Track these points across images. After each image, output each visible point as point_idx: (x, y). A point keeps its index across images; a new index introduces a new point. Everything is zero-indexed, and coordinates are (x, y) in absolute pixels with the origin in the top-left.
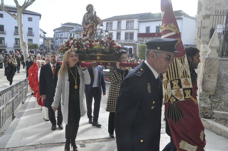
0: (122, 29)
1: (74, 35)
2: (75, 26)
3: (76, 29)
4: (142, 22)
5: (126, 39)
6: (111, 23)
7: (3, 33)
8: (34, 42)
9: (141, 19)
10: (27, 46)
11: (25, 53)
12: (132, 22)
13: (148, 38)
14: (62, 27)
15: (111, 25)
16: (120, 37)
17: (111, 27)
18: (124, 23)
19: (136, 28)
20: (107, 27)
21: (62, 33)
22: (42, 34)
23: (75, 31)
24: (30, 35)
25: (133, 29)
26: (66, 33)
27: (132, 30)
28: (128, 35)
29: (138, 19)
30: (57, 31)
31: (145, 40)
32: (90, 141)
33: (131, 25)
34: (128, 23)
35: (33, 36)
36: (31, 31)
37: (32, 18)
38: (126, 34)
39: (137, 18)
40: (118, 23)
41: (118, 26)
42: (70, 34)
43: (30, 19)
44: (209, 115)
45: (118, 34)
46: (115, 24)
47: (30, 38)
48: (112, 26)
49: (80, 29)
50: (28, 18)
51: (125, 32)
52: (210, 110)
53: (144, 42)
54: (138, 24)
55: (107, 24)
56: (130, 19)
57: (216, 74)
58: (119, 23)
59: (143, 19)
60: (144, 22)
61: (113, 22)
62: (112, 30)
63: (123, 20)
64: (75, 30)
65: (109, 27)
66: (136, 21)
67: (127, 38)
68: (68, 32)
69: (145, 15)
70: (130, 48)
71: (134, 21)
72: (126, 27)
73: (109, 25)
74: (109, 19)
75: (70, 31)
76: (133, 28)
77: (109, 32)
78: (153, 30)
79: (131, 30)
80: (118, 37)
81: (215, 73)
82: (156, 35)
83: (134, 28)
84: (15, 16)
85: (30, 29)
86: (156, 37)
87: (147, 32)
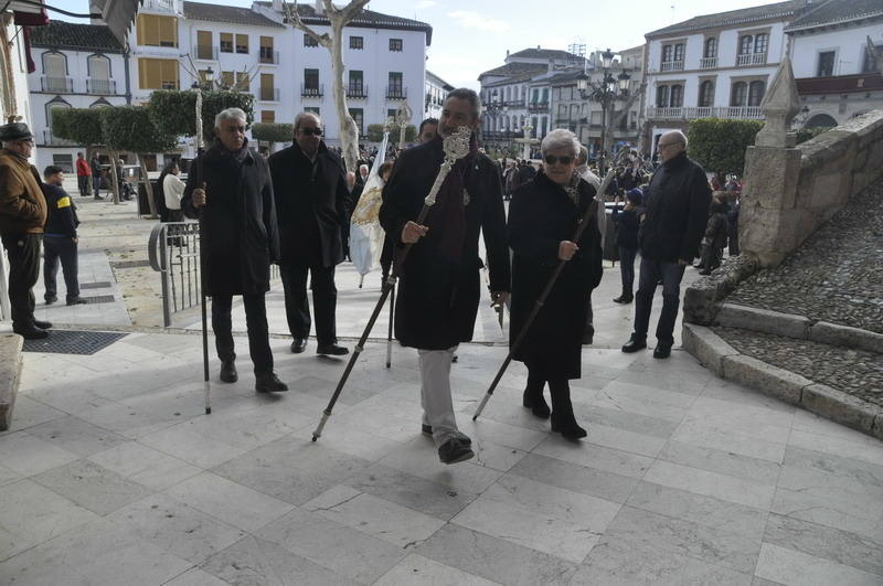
0: (721, 64)
1: (546, 92)
2: (551, 61)
3: (554, 69)
4: (802, 33)
5: (734, 102)
6: (681, 45)
7: (315, 96)
9: (797, 24)
11: (349, 151)
12: (760, 38)
13: (823, 98)
14: (509, 65)
15: (679, 53)
16: (711, 96)
17: (678, 58)
18: (728, 43)
19: (777, 61)
20: (664, 59)
22: (440, 93)
23: (551, 80)
24: (395, 98)
25: (766, 66)
26: (520, 86)
27: (761, 66)
28: (743, 89)
29: (787, 23)
30: (490, 80)
33: (759, 50)
35: (404, 98)
36: (398, 82)
37: (401, 41)
38: (737, 85)
39: (783, 19)
40: (707, 43)
41: (706, 55)
42: (532, 89)
43: (396, 45)
44: (707, 318)
45: (707, 88)
46: (695, 46)
47: (395, 105)
48: (682, 57)
49: (571, 72)
50: (391, 40)
51: (732, 78)
52: (710, 299)
54: (786, 41)
55: (665, 48)
56: (749, 25)
57: (775, 199)
58: (711, 43)
59: (809, 20)
60: (812, 31)
61: (688, 42)
62: (684, 72)
63: (725, 29)
64: (550, 74)
65: (672, 58)
66: (777, 32)
67: (738, 100)
68: (527, 85)
69: (817, 5)
71: (772, 30)
72: (738, 59)
73: (673, 54)
74: (673, 31)
75: (534, 79)
76: (766, 58)
78: (849, 63)
79: (757, 67)
80: (706, 99)
81: (774, 196)
82: (860, 85)
83: (769, 62)
84: (328, 38)
85: (396, 77)
86: (860, 90)
87: (820, 73)
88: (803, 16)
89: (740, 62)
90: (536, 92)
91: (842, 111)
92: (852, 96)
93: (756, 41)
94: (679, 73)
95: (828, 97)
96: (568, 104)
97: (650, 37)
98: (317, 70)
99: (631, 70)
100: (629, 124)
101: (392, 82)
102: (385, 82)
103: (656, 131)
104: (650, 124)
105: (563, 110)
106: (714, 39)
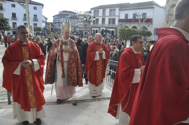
0: (106, 15)
1: (69, 20)
2: (70, 13)
4: (122, 10)
5: (109, 23)
6: (98, 11)
7: (15, 19)
8: (38, 26)
9: (121, 8)
10: (33, 29)
12: (114, 11)
14: (60, 14)
15: (97, 13)
16: (104, 22)
18: (108, 11)
19: (117, 15)
20: (94, 14)
21: (59, 19)
22: (45, 20)
23: (70, 18)
24: (35, 21)
25: (115, 16)
26: (63, 19)
28: (111, 21)
29: (119, 8)
30: (56, 17)
31: (124, 25)
32: (81, 101)
33: (114, 13)
34: (111, 11)
35: (37, 21)
36: (36, 17)
37: (36, 7)
38: (110, 20)
39: (118, 7)
40: (103, 11)
41: (103, 13)
43: (35, 8)
45: (103, 20)
46: (101, 11)
47: (35, 22)
48: (98, 14)
49: (74, 16)
50: (34, 7)
51: (109, 18)
53: (124, 26)
54: (119, 11)
55: (95, 11)
56: (112, 7)
58: (104, 11)
59: (123, 8)
60: (124, 10)
61: (99, 10)
62: (99, 17)
63: (107, 8)
64: (69, 16)
65: (96, 14)
66: (117, 9)
67: (110, 23)
68: (64, 18)
69: (124, 5)
70: (112, 31)
71: (116, 9)
72: (110, 14)
73: (96, 13)
74: (96, 8)
75: (66, 17)
77: (96, 18)
78: (130, 17)
82: (133, 21)
84: (24, 5)
86: (133, 22)
87: (125, 18)
88: (122, 7)
89: (110, 15)
90: (66, 20)
91: (130, 26)
92: (131, 23)
93: (113, 11)
94: (97, 17)
95: (128, 23)
96: (74, 23)
97: (92, 9)
98: (15, 13)
99: (87, 16)
100: (87, 27)
101: (35, 17)
102: (33, 17)
103: (93, 29)
104: (92, 27)
105: (73, 24)
106: (104, 10)
